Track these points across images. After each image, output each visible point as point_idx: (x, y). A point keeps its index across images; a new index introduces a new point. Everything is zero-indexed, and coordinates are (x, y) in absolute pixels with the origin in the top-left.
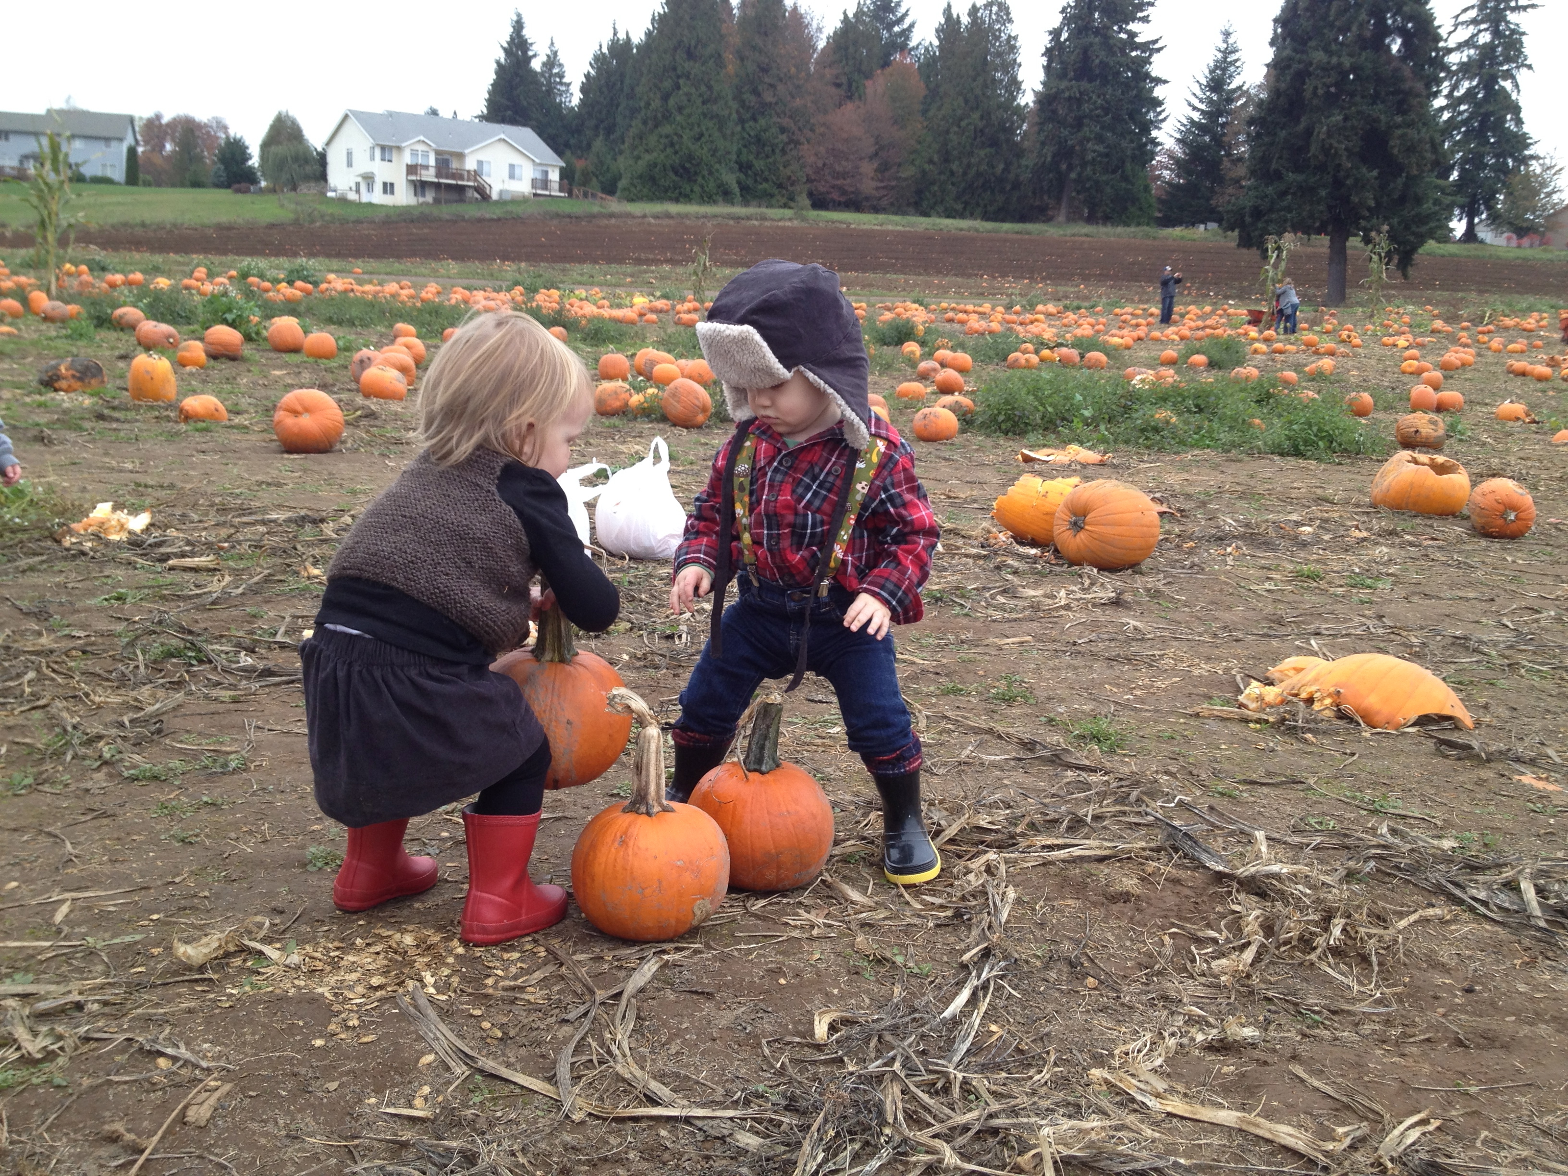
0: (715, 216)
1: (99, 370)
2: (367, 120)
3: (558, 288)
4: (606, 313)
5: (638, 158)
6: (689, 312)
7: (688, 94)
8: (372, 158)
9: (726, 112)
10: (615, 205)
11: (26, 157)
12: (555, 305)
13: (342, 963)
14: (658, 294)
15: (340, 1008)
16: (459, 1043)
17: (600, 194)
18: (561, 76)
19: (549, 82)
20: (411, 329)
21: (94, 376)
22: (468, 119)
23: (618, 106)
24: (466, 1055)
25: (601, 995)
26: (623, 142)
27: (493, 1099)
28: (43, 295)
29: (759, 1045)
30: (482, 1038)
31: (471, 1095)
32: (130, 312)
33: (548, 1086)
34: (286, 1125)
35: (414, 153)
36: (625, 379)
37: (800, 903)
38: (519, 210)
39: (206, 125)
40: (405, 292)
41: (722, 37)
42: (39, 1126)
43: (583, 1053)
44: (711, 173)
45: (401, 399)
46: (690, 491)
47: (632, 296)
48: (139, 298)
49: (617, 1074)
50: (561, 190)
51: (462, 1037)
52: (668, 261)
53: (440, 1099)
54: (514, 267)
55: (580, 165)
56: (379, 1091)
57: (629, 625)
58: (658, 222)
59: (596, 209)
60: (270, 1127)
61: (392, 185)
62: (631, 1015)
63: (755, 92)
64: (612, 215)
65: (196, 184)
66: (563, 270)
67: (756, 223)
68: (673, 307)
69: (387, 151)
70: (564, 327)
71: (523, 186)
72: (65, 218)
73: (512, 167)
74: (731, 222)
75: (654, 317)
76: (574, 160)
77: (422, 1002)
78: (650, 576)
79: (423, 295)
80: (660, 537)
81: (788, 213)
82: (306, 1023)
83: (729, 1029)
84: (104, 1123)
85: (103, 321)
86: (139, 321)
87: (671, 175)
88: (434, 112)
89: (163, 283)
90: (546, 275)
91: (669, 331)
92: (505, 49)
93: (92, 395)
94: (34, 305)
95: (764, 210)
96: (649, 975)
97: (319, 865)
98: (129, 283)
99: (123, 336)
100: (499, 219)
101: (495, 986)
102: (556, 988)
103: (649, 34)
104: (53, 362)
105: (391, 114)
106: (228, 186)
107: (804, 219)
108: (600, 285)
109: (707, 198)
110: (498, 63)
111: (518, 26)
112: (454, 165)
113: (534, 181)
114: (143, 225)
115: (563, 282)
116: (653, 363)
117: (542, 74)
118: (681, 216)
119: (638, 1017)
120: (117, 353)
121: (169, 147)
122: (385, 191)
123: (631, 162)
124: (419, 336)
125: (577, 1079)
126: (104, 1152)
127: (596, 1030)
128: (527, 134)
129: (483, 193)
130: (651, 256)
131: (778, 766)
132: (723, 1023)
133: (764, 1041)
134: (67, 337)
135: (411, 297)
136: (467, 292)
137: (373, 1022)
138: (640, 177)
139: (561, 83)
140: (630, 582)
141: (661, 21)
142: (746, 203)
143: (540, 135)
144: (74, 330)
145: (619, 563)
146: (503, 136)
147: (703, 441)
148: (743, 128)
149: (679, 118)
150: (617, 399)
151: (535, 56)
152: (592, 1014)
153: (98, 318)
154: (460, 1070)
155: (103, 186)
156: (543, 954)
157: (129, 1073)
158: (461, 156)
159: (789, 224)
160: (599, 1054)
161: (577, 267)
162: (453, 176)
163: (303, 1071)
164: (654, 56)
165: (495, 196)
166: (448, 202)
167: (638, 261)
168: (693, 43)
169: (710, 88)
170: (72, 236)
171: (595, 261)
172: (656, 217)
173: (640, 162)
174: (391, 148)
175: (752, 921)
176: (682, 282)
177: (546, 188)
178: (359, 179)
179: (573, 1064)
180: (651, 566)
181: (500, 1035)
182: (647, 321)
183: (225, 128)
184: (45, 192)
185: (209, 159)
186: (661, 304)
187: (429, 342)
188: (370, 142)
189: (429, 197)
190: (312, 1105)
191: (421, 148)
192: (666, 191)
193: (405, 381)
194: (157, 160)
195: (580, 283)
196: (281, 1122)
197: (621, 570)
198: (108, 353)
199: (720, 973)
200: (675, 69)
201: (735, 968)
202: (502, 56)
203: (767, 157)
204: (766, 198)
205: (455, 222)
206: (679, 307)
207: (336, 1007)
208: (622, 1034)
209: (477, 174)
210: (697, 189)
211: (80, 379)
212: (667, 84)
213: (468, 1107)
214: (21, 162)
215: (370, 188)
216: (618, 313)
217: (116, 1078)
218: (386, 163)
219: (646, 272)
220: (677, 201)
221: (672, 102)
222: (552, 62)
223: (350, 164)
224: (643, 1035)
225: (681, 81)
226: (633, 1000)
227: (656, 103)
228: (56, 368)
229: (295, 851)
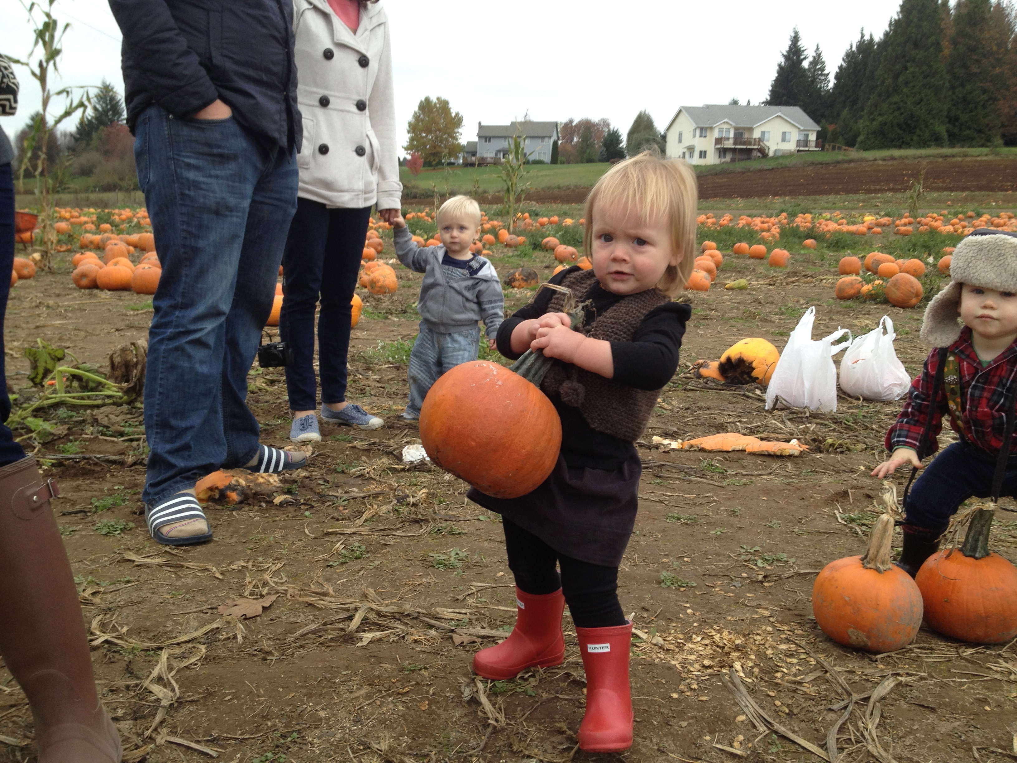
0: (929, 156)
1: (536, 275)
2: (691, 111)
3: (811, 213)
4: (845, 228)
5: (874, 120)
6: (905, 225)
7: (913, 73)
8: (694, 136)
9: (941, 82)
10: (854, 154)
11: (499, 151)
12: (808, 224)
13: (685, 648)
14: (883, 213)
15: (686, 675)
16: (761, 712)
17: (844, 147)
18: (822, 69)
19: (814, 76)
20: (714, 244)
21: (533, 279)
22: (757, 104)
23: (861, 85)
24: (766, 720)
25: (856, 697)
26: (863, 110)
27: (784, 752)
28: (506, 232)
29: (971, 750)
30: (776, 711)
31: (770, 747)
32: (552, 240)
33: (821, 750)
34: (657, 744)
35: (721, 130)
36: (857, 274)
37: (1000, 655)
38: (787, 162)
39: (597, 124)
40: (710, 221)
41: (942, 30)
42: (520, 718)
43: (844, 733)
44: (927, 126)
45: (707, 290)
46: (907, 353)
47: (863, 216)
48: (557, 232)
49: (868, 751)
50: (816, 146)
51: (763, 708)
52: (889, 190)
53: (750, 745)
54: (781, 200)
55: (831, 128)
56: (712, 732)
57: (864, 446)
58: (884, 163)
59: (840, 158)
60: (647, 742)
61: (705, 152)
62: (877, 713)
63: (965, 66)
64: (851, 161)
65: (590, 161)
66: (815, 200)
67: (959, 159)
68: (894, 222)
69: (703, 131)
70: (814, 238)
71: (791, 146)
72: (521, 186)
73: (784, 134)
74: (940, 160)
75: (879, 229)
76: (827, 126)
77: (737, 681)
78: (879, 412)
79: (721, 222)
80: (885, 385)
81: (985, 150)
82: (667, 682)
83: (949, 735)
84: (555, 722)
85: (537, 246)
86: (556, 246)
87: (897, 129)
88: (735, 103)
89: (569, 221)
90: (803, 204)
91: (890, 239)
92: (785, 57)
93: (532, 290)
94: (500, 237)
95: (966, 150)
96: (888, 689)
97: (668, 584)
98: (551, 223)
99: (547, 254)
100: (773, 169)
101: (782, 678)
102: (823, 687)
103: (886, 34)
104: (512, 271)
105: (708, 107)
106: (608, 161)
107: (997, 154)
108: (840, 209)
109: (924, 144)
110: (780, 65)
111: (795, 39)
112: (746, 136)
113: (798, 141)
114: (559, 187)
115: (814, 208)
116: (879, 262)
117: (809, 69)
118: (901, 157)
119: (882, 716)
120: (544, 265)
121: (575, 139)
122: (700, 157)
123: (867, 123)
124: (718, 249)
125: (841, 750)
126: (556, 739)
127: (852, 718)
128: (797, 111)
129: (763, 152)
130: (878, 187)
131: (988, 554)
132: (943, 730)
133: (974, 748)
134: (518, 256)
135: (714, 224)
136: (749, 219)
137: (707, 689)
138: (874, 133)
139: (822, 75)
140: (864, 416)
141: (896, 25)
142: (952, 146)
143: (805, 110)
144: (522, 252)
145: (855, 402)
146: (779, 114)
147: (915, 317)
148: (953, 93)
149: (905, 90)
150: (852, 288)
151: (805, 58)
152: (850, 708)
153: (535, 244)
154: (762, 728)
155: (538, 166)
156: (813, 663)
157: (568, 695)
158: (751, 130)
159: (985, 158)
160: (855, 735)
161: (825, 197)
162: (745, 143)
163: (666, 711)
164: (890, 49)
165: (771, 154)
166: (740, 160)
167: (869, 191)
168: (919, 36)
169: (930, 67)
170: (523, 197)
171: (837, 193)
172: (884, 160)
173: (875, 123)
174: (706, 129)
175: (963, 663)
176: (900, 204)
177: (806, 146)
178: (685, 150)
179: (838, 739)
180: (879, 406)
181: (787, 711)
182: (874, 233)
183: (608, 125)
184: (510, 172)
185: (598, 145)
186: (884, 220)
187: (724, 252)
188: (694, 126)
189: (728, 158)
190: (672, 734)
191: (725, 126)
192: (893, 141)
193: (710, 279)
194: (569, 147)
195: (826, 208)
196: (654, 740)
197: (857, 407)
198: (539, 265)
199: (939, 695)
200: (904, 56)
201: (951, 693)
202: (782, 60)
203: (971, 111)
204: (969, 141)
205: (744, 173)
206: (898, 222)
207: (683, 675)
208: (872, 725)
209: (760, 140)
210: (915, 138)
211: (526, 281)
212: (898, 67)
213: (768, 754)
214: (496, 154)
215: (691, 156)
216: (853, 228)
217: (561, 696)
218: (702, 139)
219: (873, 198)
220: (900, 147)
221: (901, 79)
222: (817, 60)
223: (680, 141)
224: (885, 728)
225: (908, 64)
226: (878, 704)
227: (889, 81)
228: (514, 274)
229: (653, 574)
